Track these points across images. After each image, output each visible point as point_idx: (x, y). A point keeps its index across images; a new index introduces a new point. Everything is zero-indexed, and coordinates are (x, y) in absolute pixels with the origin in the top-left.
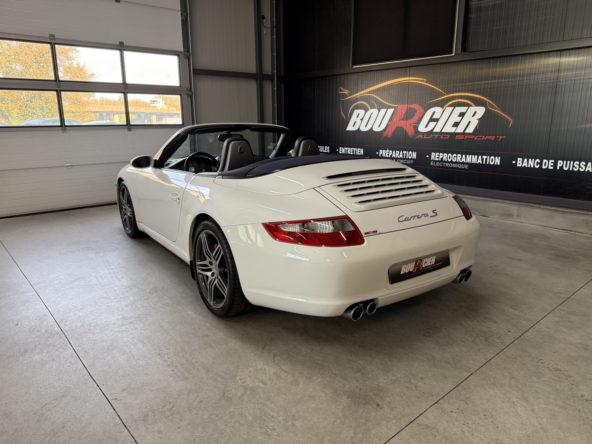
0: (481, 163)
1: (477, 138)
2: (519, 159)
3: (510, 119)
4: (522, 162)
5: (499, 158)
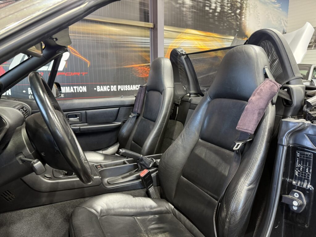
0: (73, 92)
1: (67, 74)
2: (98, 87)
3: (87, 61)
4: (100, 88)
5: (86, 87)
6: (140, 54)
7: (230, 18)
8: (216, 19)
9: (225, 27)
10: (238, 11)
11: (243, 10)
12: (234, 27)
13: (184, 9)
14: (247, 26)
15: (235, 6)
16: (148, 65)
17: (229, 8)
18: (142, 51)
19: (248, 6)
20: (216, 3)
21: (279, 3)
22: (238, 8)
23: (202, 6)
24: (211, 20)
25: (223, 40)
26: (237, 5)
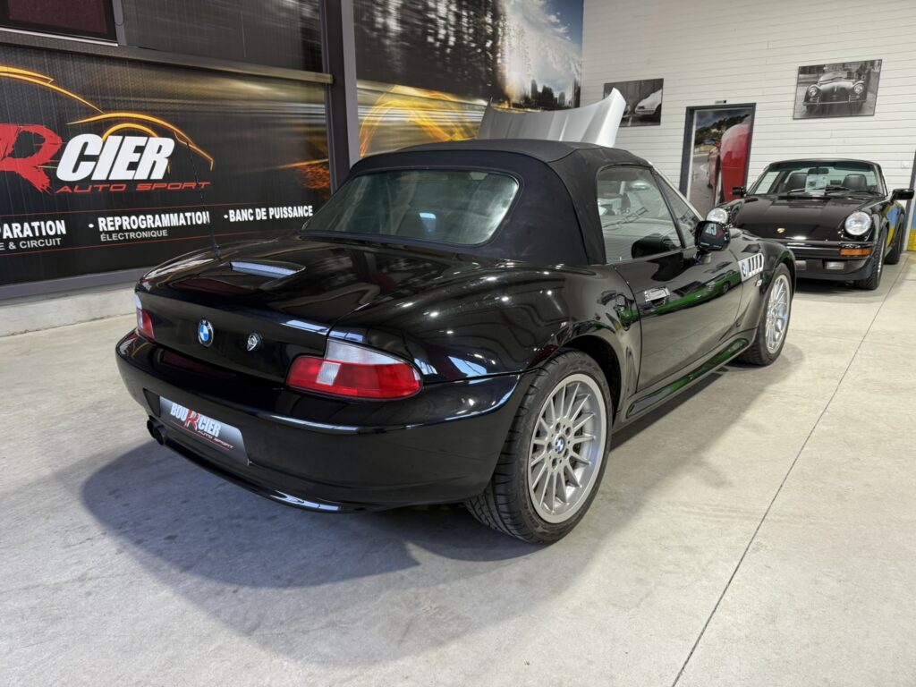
0: (185, 224)
2: (231, 212)
3: (209, 158)
4: (235, 215)
5: (207, 213)
6: (308, 138)
7: (474, 60)
8: (448, 62)
9: (465, 79)
10: (489, 44)
11: (498, 40)
12: (483, 78)
13: (388, 42)
14: (507, 76)
15: (484, 34)
16: (325, 163)
17: (471, 38)
18: (310, 134)
19: (507, 31)
20: (446, 28)
21: (565, 25)
22: (488, 37)
23: (420, 33)
24: (439, 64)
25: (464, 106)
26: (485, 31)
